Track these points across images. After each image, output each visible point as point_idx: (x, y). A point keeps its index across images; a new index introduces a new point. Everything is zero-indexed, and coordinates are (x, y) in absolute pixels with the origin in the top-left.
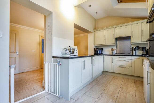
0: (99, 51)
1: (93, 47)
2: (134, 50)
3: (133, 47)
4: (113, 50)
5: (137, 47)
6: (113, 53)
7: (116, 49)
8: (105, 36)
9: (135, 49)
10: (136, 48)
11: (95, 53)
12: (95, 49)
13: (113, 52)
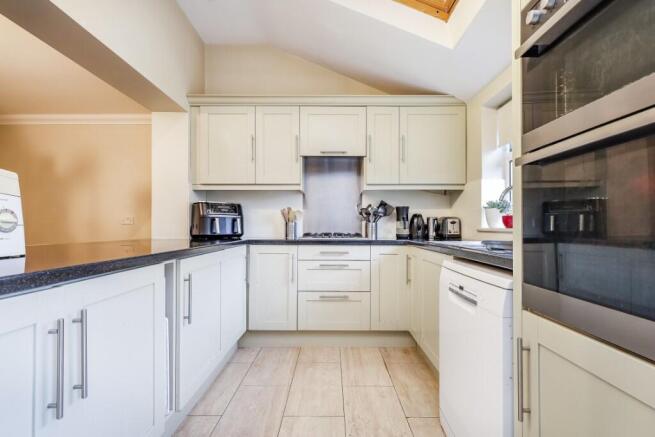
0: (222, 220)
1: (187, 198)
2: (372, 218)
3: (370, 206)
4: (291, 216)
5: (383, 204)
6: (291, 229)
7: (301, 210)
8: (253, 139)
9: (376, 214)
10: (380, 210)
11: (195, 232)
12: (195, 207)
13: (291, 224)
